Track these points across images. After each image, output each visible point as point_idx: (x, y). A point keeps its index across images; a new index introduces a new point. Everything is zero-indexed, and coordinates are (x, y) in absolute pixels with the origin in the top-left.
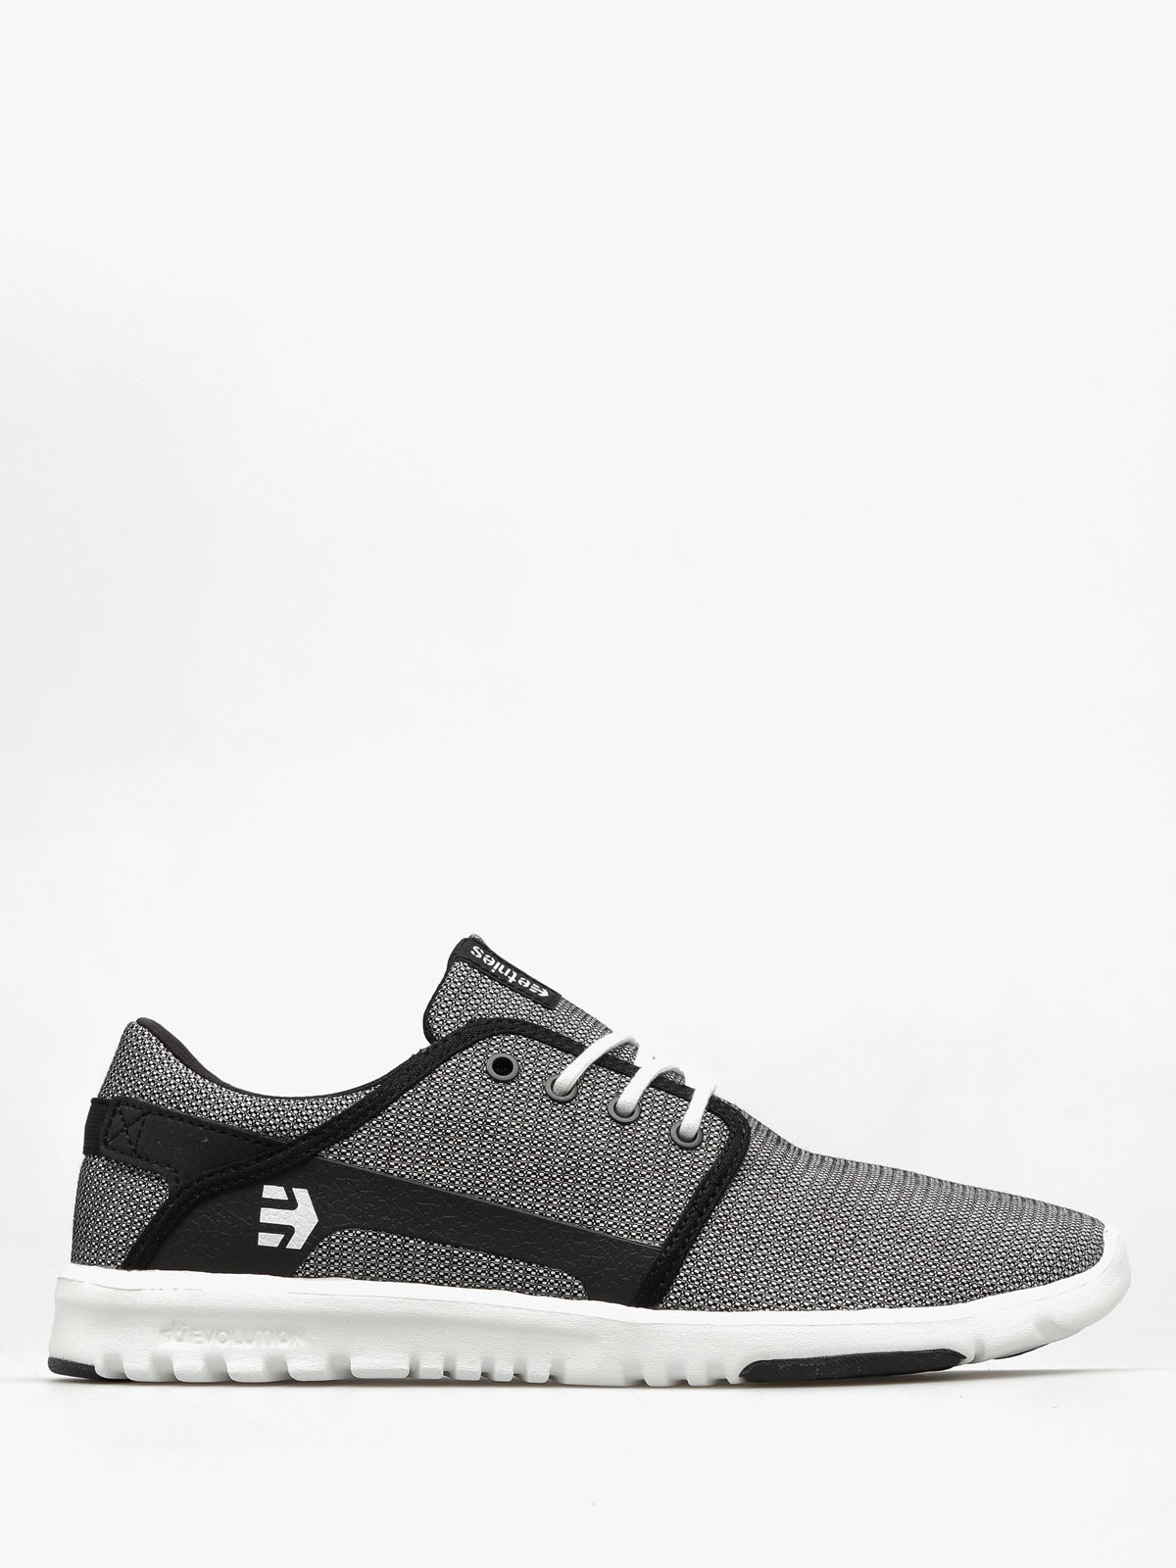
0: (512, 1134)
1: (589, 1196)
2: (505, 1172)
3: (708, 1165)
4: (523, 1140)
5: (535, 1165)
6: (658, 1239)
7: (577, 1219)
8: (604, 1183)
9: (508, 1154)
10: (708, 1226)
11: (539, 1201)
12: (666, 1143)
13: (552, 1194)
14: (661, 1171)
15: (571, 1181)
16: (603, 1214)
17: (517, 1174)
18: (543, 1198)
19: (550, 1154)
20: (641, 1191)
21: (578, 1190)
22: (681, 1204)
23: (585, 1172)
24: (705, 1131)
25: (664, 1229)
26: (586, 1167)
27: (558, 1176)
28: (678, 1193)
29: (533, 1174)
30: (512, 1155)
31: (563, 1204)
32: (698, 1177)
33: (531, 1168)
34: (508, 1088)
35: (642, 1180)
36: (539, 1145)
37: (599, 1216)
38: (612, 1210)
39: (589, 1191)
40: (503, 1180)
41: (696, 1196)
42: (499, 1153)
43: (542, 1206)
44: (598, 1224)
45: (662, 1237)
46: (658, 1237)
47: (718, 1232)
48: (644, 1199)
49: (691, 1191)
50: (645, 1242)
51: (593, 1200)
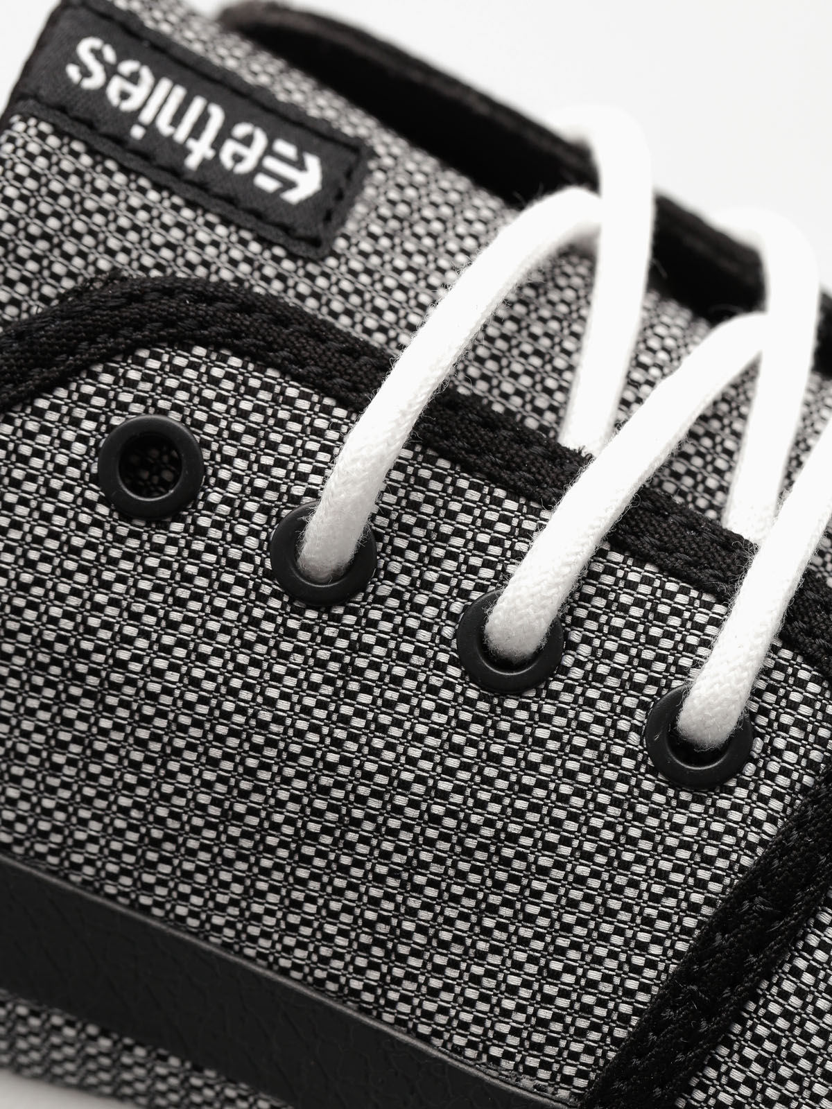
0: (153, 696)
1: (370, 915)
2: (125, 811)
3: (752, 847)
4: (185, 720)
5: (215, 802)
6: (568, 1080)
7: (333, 978)
8: (420, 880)
9: (137, 756)
10: (729, 1044)
11: (221, 908)
12: (628, 763)
13: (262, 894)
14: (601, 859)
15: (319, 862)
16: (411, 977)
17: (160, 821)
18: (234, 903)
19: (264, 775)
20: (530, 918)
21: (339, 892)
22: (650, 973)
23: (364, 840)
24: (762, 720)
25: (589, 1050)
26: (369, 826)
27: (283, 844)
28: (644, 937)
29: (209, 825)
30: (149, 760)
31: (292, 928)
32: (715, 887)
33: (203, 807)
34: (160, 539)
35: (536, 885)
36: (233, 742)
37: (398, 981)
38: (439, 969)
39: (375, 902)
40: (120, 833)
41: (703, 948)
42: (111, 750)
43: (230, 925)
44: (392, 1004)
45: (581, 1075)
46: (569, 1071)
47: (756, 1068)
48: (538, 945)
49: (688, 931)
50: (526, 1082)
51: (382, 928)
